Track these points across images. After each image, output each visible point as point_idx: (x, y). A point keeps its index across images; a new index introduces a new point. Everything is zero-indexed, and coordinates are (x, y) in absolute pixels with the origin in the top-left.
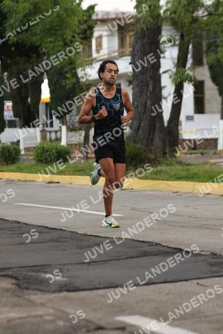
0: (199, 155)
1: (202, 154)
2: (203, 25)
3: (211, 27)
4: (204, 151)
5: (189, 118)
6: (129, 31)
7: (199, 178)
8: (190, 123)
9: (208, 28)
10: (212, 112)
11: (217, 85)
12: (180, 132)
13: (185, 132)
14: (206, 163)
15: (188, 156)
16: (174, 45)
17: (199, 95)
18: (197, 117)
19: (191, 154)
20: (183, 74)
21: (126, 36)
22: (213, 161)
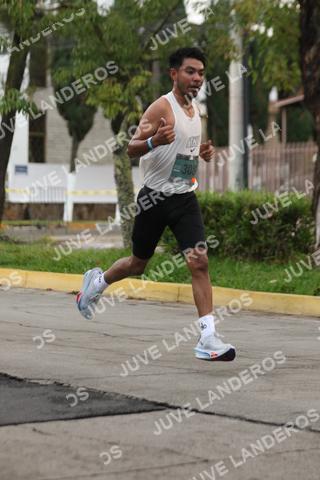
0: (35, 228)
1: (39, 227)
4: (42, 223)
5: (21, 169)
7: (35, 264)
8: (21, 177)
10: (57, 161)
11: (66, 118)
12: (7, 190)
13: (14, 191)
14: (45, 242)
15: (17, 229)
17: (37, 134)
18: (34, 168)
19: (20, 226)
20: (15, 100)
22: (55, 238)
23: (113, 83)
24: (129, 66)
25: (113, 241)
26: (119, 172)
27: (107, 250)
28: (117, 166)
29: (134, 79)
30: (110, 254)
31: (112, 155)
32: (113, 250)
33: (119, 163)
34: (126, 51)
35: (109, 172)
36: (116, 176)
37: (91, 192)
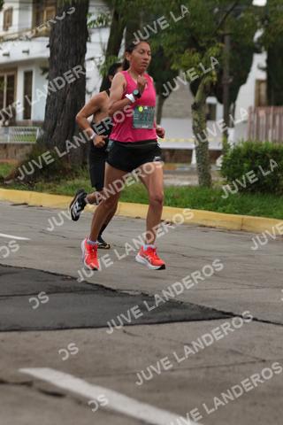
2: (144, 3)
3: (155, 7)
6: (46, 5)
9: (150, 7)
16: (106, 26)
21: (43, 12)
23: (193, 53)
24: (207, 39)
25: (189, 180)
26: (196, 124)
27: (185, 186)
28: (195, 120)
29: (210, 50)
30: (187, 190)
31: (190, 110)
32: (190, 187)
33: (196, 116)
34: (204, 26)
35: (188, 124)
36: (194, 128)
37: (173, 140)
